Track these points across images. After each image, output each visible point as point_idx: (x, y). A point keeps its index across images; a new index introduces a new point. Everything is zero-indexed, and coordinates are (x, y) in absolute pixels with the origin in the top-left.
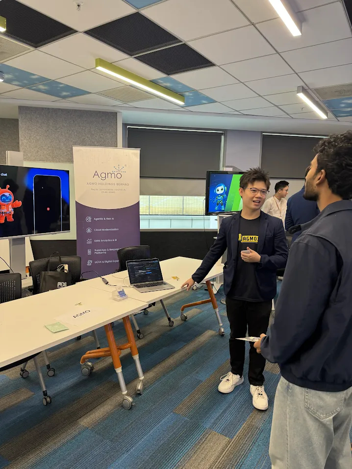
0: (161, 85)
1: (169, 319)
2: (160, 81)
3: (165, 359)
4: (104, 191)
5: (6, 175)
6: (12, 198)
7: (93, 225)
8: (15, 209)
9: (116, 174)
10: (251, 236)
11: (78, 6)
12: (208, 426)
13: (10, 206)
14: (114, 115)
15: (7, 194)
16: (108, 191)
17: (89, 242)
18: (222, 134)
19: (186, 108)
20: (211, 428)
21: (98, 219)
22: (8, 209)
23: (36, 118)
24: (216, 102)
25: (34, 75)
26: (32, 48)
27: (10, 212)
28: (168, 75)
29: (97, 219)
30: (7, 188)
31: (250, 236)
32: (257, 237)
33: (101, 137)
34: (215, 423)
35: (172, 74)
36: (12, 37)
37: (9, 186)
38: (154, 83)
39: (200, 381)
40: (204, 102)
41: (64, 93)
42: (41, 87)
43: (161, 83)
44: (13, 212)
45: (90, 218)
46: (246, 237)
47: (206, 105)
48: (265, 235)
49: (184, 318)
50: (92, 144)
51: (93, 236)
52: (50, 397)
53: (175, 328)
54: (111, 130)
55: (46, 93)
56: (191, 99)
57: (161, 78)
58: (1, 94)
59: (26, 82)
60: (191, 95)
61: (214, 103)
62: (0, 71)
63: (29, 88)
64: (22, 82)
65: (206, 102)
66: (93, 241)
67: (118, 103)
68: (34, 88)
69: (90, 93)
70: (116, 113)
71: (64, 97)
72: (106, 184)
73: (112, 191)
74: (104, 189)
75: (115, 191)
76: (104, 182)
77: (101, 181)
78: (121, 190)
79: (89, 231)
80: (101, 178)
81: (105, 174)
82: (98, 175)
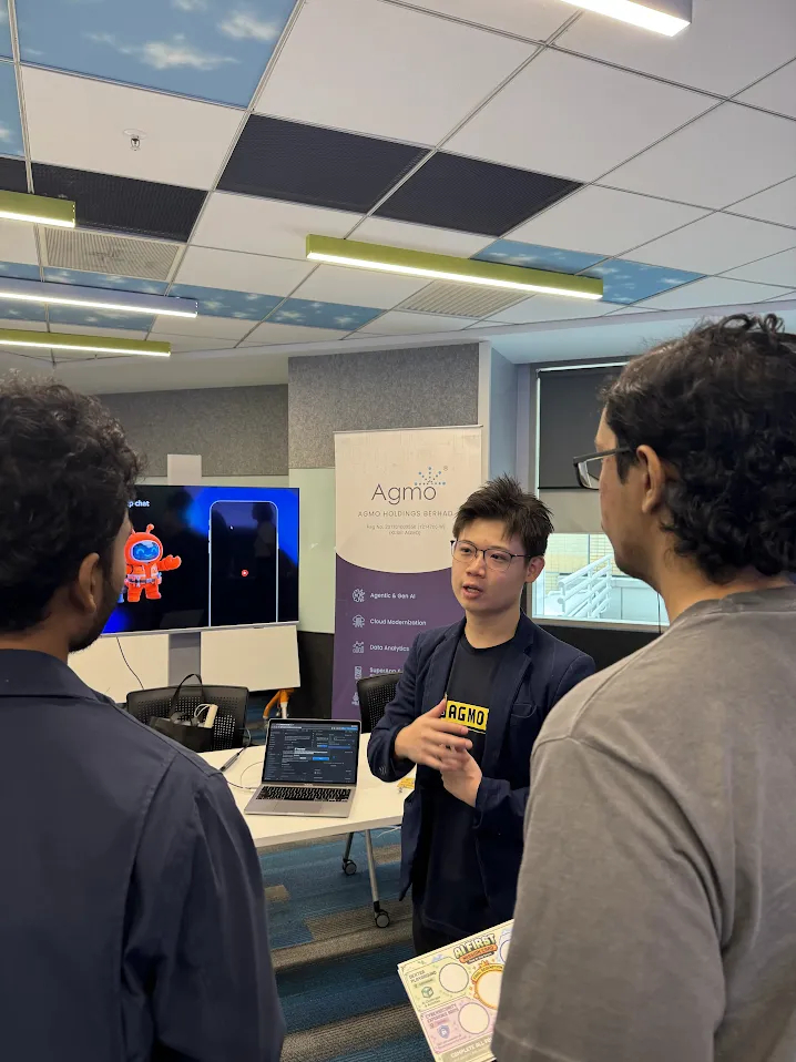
2: (492, 254)
4: (396, 530)
5: (146, 504)
6: (160, 551)
7: (369, 609)
8: (165, 574)
9: (423, 488)
10: (473, 707)
13: (154, 568)
14: (469, 352)
15: (148, 543)
16: (403, 530)
17: (359, 649)
19: (638, 304)
21: (379, 596)
22: (149, 575)
23: (320, 377)
24: (706, 276)
25: (247, 294)
26: (182, 246)
27: (154, 580)
28: (496, 236)
29: (377, 596)
30: (148, 531)
31: (468, 706)
32: (486, 711)
33: (442, 405)
35: (503, 232)
36: (122, 231)
37: (152, 526)
40: (672, 281)
41: (343, 320)
42: (287, 314)
43: (502, 258)
44: (160, 580)
45: (362, 594)
46: (458, 705)
47: (685, 289)
48: (507, 709)
50: (425, 423)
51: (369, 634)
54: (464, 386)
56: (628, 281)
57: (490, 247)
58: (242, 340)
59: (252, 310)
60: (613, 270)
61: (704, 280)
62: (187, 297)
63: (271, 320)
64: (246, 312)
65: (680, 282)
66: (367, 647)
67: (467, 322)
68: (279, 319)
69: (385, 311)
70: (478, 344)
71: (352, 328)
72: (400, 514)
73: (412, 531)
74: (395, 527)
75: (420, 530)
76: (395, 509)
77: (387, 508)
78: (435, 527)
79: (359, 622)
80: (389, 499)
81: (399, 490)
82: (382, 493)
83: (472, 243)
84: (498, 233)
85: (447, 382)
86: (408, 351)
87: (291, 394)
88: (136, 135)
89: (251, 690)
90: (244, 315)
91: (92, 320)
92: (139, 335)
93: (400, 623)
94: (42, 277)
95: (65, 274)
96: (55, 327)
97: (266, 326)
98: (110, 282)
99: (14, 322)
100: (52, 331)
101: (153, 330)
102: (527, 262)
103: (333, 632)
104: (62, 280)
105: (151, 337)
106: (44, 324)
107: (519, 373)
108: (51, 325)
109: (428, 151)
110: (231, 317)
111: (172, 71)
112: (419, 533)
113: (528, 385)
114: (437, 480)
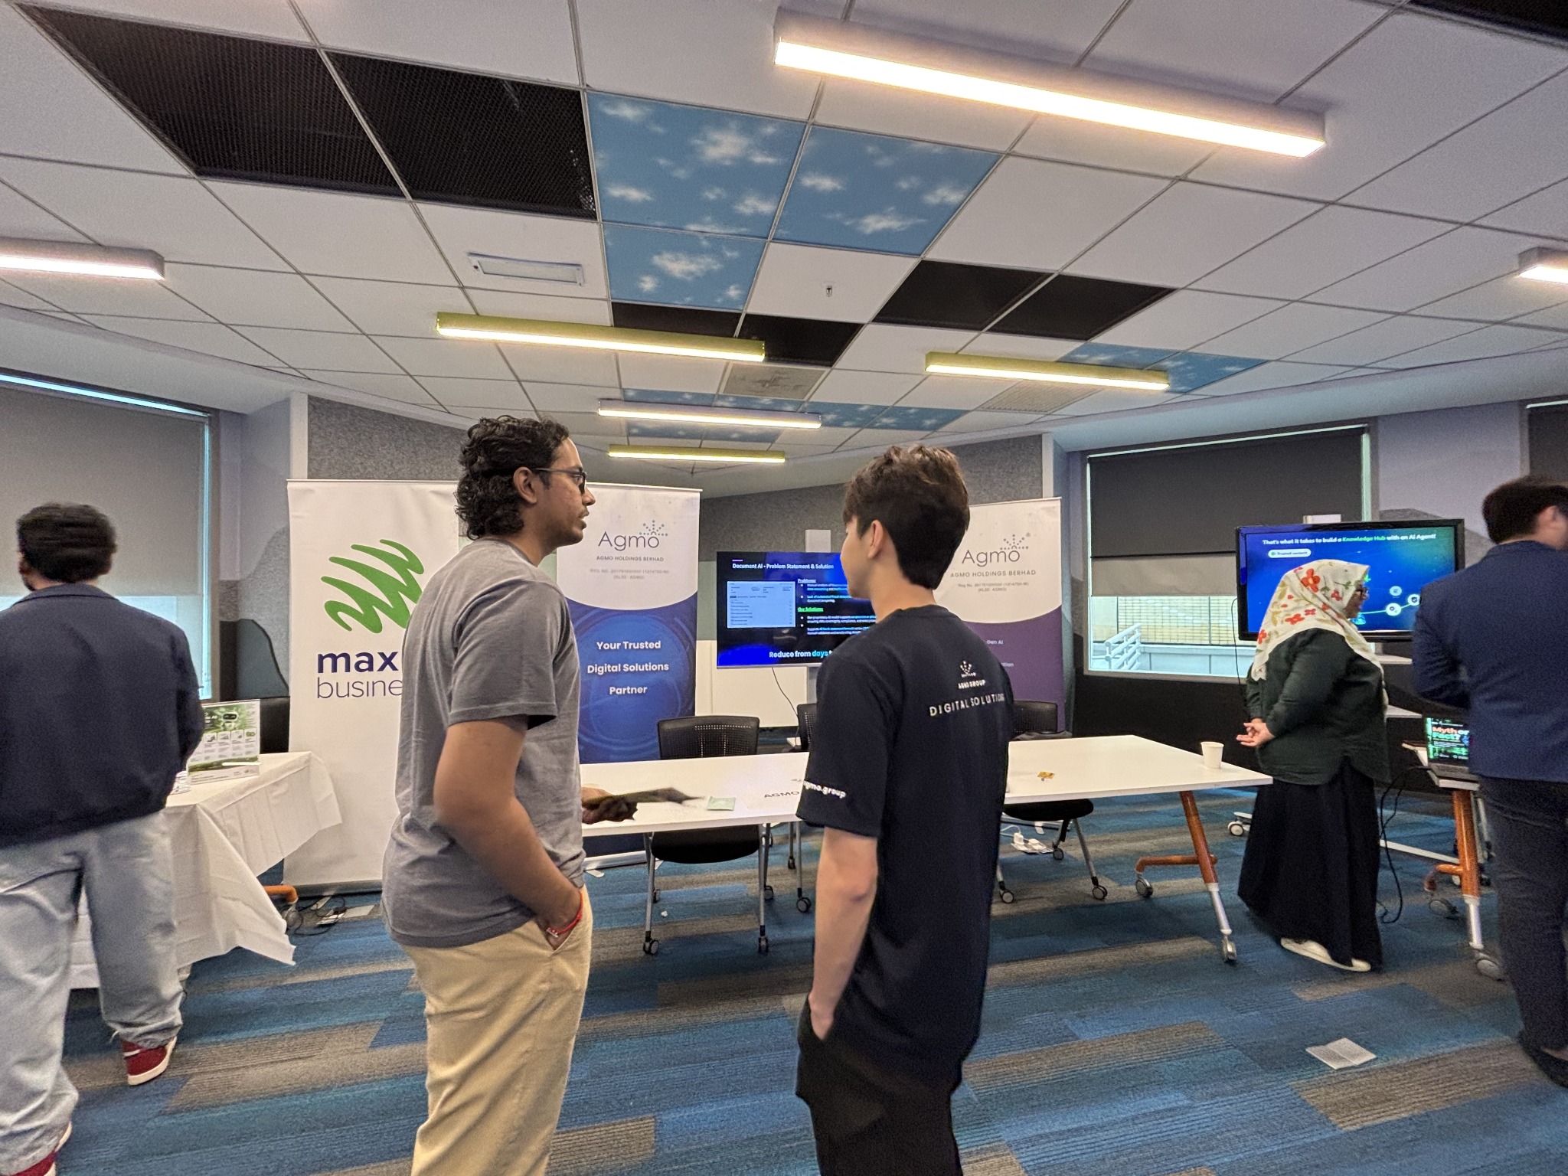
0: (1087, 362)
1: (1095, 881)
2: (1078, 356)
3: (1027, 959)
4: (984, 588)
9: (1007, 553)
11: (829, 289)
12: (1008, 1135)
14: (1035, 441)
16: (992, 588)
18: (1361, 431)
19: (1195, 392)
20: (1014, 1146)
24: (1267, 362)
25: (861, 406)
26: (827, 370)
28: (1086, 339)
34: (1030, 1141)
35: (1092, 336)
36: (788, 362)
38: (1068, 363)
39: (1075, 1037)
40: (1232, 369)
41: (928, 422)
42: (885, 420)
43: (1082, 358)
47: (1241, 375)
49: (1143, 891)
52: (767, 941)
53: (1104, 905)
54: (1030, 470)
55: (898, 429)
56: (1190, 371)
57: (1077, 351)
58: (841, 445)
59: (859, 419)
60: (1180, 363)
61: (1263, 366)
62: (815, 411)
63: (871, 426)
64: (854, 420)
65: (1240, 369)
67: (1034, 417)
68: (877, 425)
69: (966, 412)
70: (1040, 436)
71: (934, 428)
72: (987, 574)
73: (999, 588)
74: (984, 585)
75: (1006, 587)
76: (983, 570)
77: (978, 570)
78: (1019, 584)
80: (977, 562)
81: (986, 554)
82: (971, 557)
83: (1066, 347)
84: (1086, 337)
85: (1013, 468)
86: (976, 445)
88: (829, 284)
90: (851, 423)
91: (735, 436)
92: (765, 446)
94: (714, 404)
95: (731, 399)
96: (706, 443)
97: (866, 432)
98: (762, 404)
99: (679, 440)
101: (776, 442)
102: (1104, 361)
104: (726, 404)
105: (774, 447)
107: (1071, 459)
109: (1051, 274)
110: (841, 426)
111: (878, 235)
112: (1005, 589)
113: (1079, 469)
114: (1021, 545)
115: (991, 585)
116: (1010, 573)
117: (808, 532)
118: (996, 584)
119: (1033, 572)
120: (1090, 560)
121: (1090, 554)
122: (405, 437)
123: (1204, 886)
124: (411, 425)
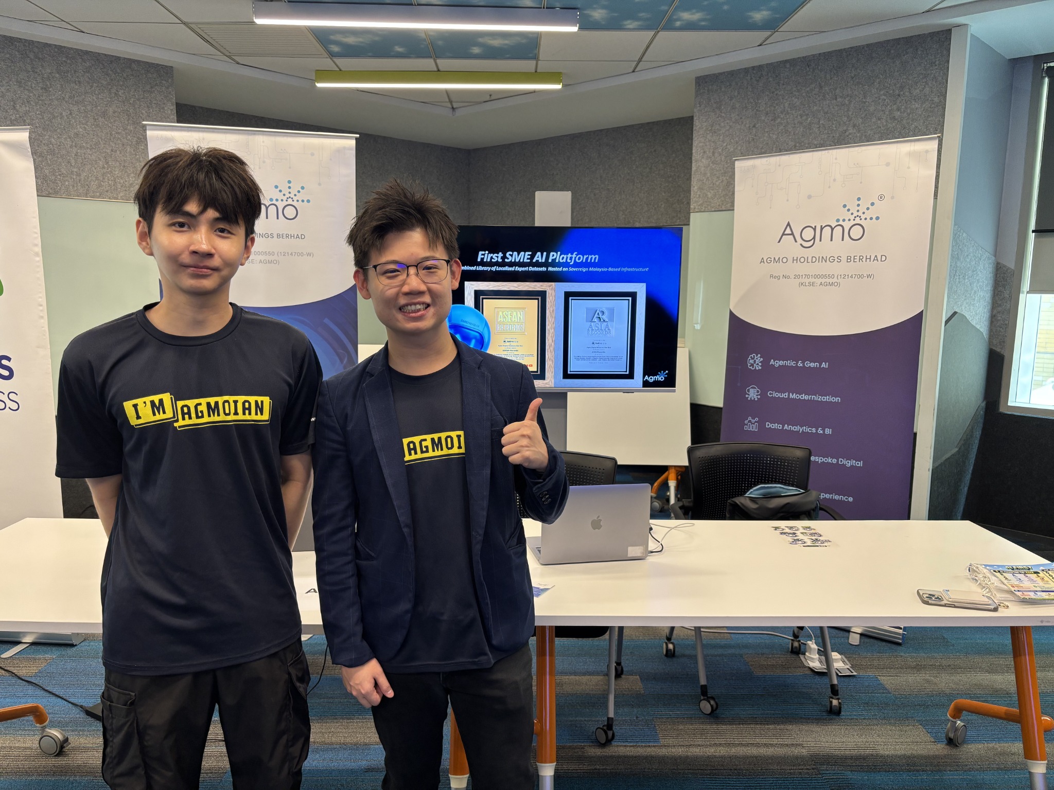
4: (807, 281)
7: (766, 378)
9: (847, 226)
16: (818, 281)
17: (751, 426)
21: (781, 363)
23: (731, 99)
29: (778, 363)
42: (685, 15)
45: (759, 359)
51: (765, 409)
54: (927, 90)
55: (710, 29)
58: (640, 60)
59: (645, 16)
63: (669, 27)
64: (638, 20)
66: (761, 424)
68: (678, 24)
70: (949, 31)
71: (772, 25)
72: (814, 260)
73: (829, 282)
74: (807, 276)
75: (840, 280)
76: (808, 253)
77: (799, 252)
78: (861, 276)
79: (753, 394)
80: (800, 241)
81: (815, 229)
82: (792, 234)
85: (902, 88)
87: (697, 123)
89: (619, 463)
90: (635, 24)
91: (476, 50)
92: (527, 65)
93: (806, 397)
96: (442, 64)
97: (662, 34)
99: (404, 61)
100: (441, 69)
101: (541, 58)
103: (720, 404)
105: (543, 66)
106: (431, 61)
108: (438, 61)
110: (620, 28)
112: (838, 284)
113: (1027, 86)
114: (868, 214)
115: (816, 276)
116: (849, 259)
117: (539, 195)
118: (825, 276)
119: (884, 258)
120: (1032, 236)
121: (1032, 226)
122: (29, 68)
123: (1021, 759)
124: (36, 50)
